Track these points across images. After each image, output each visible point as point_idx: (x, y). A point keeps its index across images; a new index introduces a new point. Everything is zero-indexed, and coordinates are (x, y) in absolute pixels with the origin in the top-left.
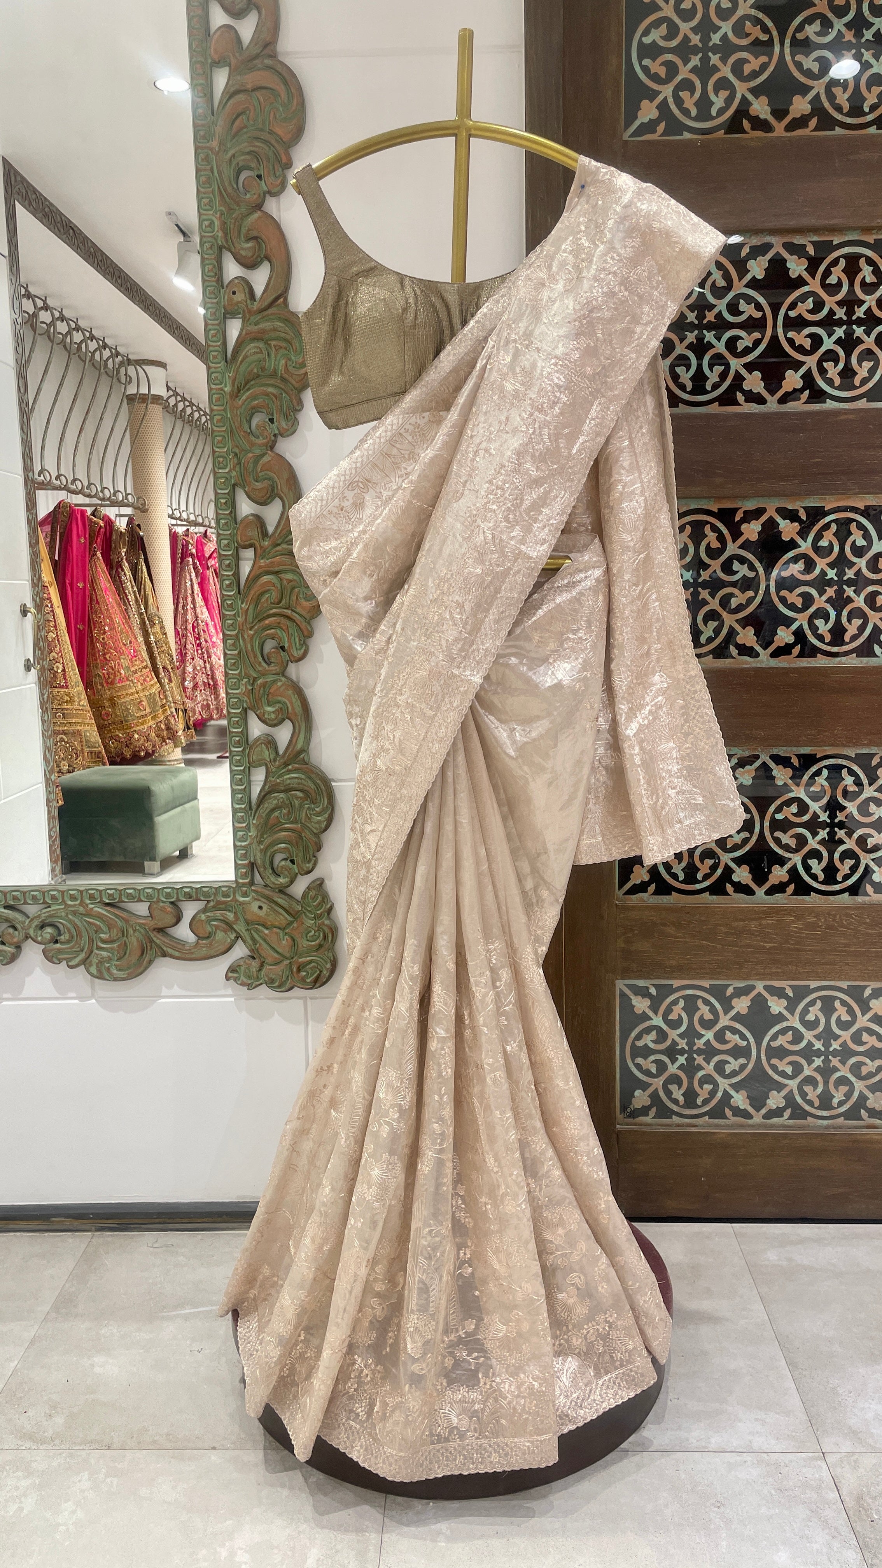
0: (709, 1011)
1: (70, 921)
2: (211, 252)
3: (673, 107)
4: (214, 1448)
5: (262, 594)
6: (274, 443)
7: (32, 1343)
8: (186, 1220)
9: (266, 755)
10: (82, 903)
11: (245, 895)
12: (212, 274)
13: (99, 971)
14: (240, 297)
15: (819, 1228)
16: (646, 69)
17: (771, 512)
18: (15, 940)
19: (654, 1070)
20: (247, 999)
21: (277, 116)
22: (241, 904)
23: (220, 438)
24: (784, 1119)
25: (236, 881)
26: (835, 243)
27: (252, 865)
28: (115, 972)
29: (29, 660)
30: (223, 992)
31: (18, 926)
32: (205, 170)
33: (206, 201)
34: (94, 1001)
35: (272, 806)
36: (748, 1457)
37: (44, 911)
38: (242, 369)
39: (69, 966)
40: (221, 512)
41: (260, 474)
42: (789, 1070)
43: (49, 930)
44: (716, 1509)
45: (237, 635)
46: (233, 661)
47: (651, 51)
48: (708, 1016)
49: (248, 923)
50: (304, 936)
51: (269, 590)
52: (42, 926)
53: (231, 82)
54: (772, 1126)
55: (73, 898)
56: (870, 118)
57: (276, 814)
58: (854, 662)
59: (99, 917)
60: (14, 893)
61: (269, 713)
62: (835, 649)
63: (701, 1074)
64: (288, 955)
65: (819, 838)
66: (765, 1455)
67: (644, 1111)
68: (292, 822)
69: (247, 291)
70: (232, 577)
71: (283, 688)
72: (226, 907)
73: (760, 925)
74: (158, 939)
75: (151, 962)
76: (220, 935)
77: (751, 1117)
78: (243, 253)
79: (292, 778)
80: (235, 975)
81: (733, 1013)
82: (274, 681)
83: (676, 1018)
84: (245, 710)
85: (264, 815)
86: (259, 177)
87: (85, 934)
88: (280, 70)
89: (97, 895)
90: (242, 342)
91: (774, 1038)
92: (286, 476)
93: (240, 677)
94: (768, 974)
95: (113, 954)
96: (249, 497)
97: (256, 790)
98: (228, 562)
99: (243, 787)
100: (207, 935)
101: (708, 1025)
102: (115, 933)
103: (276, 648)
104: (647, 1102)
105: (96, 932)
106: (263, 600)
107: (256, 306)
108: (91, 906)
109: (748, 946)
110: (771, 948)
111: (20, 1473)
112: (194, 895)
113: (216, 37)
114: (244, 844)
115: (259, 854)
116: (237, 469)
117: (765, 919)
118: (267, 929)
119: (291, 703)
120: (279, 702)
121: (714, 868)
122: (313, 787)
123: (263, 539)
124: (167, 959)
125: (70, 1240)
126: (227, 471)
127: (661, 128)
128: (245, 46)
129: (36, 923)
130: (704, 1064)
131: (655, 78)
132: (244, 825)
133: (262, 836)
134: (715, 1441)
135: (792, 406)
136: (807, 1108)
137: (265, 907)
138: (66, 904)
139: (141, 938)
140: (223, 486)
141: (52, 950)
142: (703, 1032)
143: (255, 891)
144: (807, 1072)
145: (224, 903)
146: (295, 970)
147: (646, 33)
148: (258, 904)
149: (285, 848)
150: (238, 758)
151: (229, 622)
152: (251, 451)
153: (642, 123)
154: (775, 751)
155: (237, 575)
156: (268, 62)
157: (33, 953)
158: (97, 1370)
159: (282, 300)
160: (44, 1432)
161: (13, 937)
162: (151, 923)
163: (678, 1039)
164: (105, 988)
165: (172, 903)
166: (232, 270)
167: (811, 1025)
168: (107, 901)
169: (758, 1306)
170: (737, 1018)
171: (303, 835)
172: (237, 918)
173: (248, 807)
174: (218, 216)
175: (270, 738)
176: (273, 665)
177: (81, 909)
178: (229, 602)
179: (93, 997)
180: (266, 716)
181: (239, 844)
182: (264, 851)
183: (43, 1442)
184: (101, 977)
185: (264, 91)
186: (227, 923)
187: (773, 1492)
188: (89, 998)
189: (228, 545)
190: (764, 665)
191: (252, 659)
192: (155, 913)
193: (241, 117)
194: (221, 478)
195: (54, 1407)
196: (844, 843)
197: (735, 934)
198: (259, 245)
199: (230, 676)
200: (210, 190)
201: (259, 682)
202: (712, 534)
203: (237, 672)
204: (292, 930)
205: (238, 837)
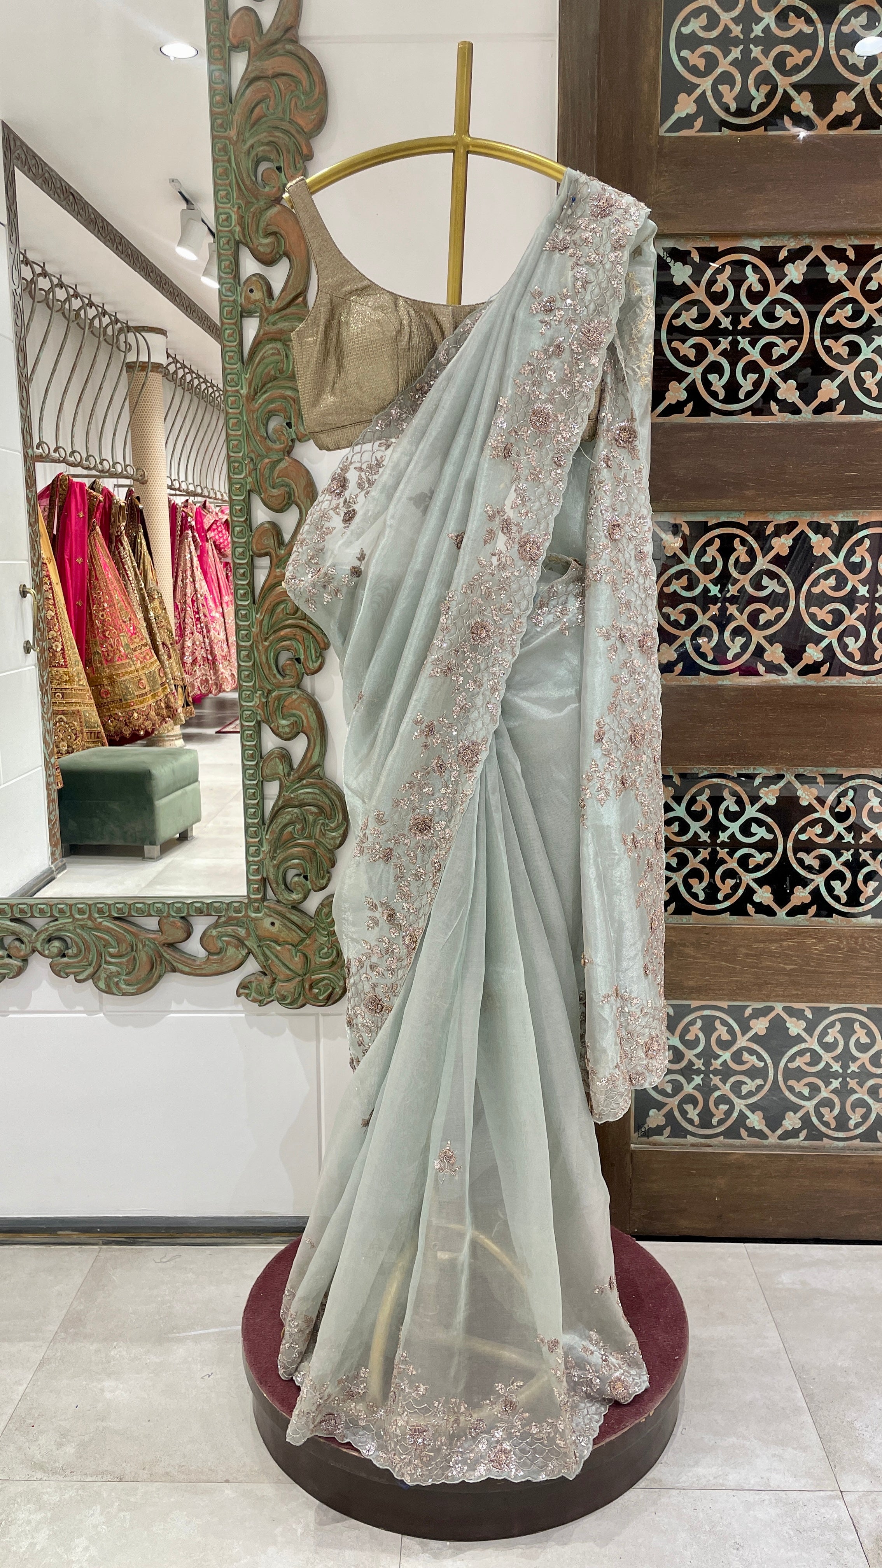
0: (727, 1031)
1: (78, 935)
2: (227, 247)
3: (711, 100)
4: (227, 1481)
5: (278, 604)
6: (292, 448)
7: (42, 1364)
8: (196, 1234)
9: (281, 768)
10: (90, 917)
11: (257, 910)
12: (228, 270)
13: (107, 985)
14: (257, 295)
15: (832, 1249)
16: (684, 61)
17: (802, 527)
18: (22, 953)
19: (669, 1090)
20: (258, 1015)
21: (298, 104)
22: (253, 919)
23: (235, 442)
24: (800, 1140)
25: (248, 896)
26: (876, 247)
27: (264, 881)
28: (124, 987)
29: (28, 642)
30: (234, 1008)
31: (25, 940)
32: (222, 161)
33: (223, 193)
34: (102, 1015)
35: (285, 821)
36: (766, 1496)
37: (52, 924)
38: (259, 370)
39: (77, 981)
41: (277, 481)
42: (806, 1092)
43: (56, 943)
44: (735, 1551)
45: (251, 646)
46: (246, 673)
47: (690, 42)
48: (726, 1037)
49: (260, 939)
50: (317, 953)
51: (285, 600)
52: (50, 940)
53: (250, 68)
54: (788, 1147)
57: (290, 829)
59: (108, 931)
60: (20, 906)
61: (284, 727)
62: (865, 668)
63: (717, 1094)
64: (300, 973)
65: (843, 859)
66: (783, 1493)
67: (659, 1131)
68: (306, 838)
69: (265, 289)
70: (247, 587)
71: (299, 700)
72: (238, 923)
73: (781, 946)
74: (167, 954)
75: (160, 977)
76: (231, 951)
77: (765, 1137)
78: (261, 249)
79: (306, 792)
80: (246, 991)
81: (750, 1034)
82: (289, 694)
83: (693, 1038)
84: (259, 723)
85: (277, 830)
86: (279, 169)
87: (93, 948)
88: (302, 56)
89: (106, 909)
90: (260, 343)
91: (792, 1059)
92: (303, 483)
93: (254, 689)
94: (788, 996)
95: (121, 968)
96: (265, 504)
97: (269, 805)
98: (242, 571)
99: (256, 801)
100: (218, 951)
101: (724, 1045)
102: (124, 948)
103: (291, 659)
104: (662, 1121)
105: (105, 946)
106: (278, 611)
107: (274, 305)
108: (100, 920)
109: (768, 967)
110: (791, 970)
111: (31, 1506)
112: (205, 910)
113: (235, 20)
114: (256, 859)
115: (271, 870)
116: (253, 475)
117: (786, 940)
118: (279, 945)
119: (307, 717)
120: (294, 715)
121: (735, 888)
122: (328, 802)
123: (279, 548)
124: (177, 974)
125: (78, 1254)
126: (242, 476)
127: (699, 123)
128: (265, 30)
129: (43, 936)
130: (720, 1084)
131: (694, 70)
132: (257, 840)
133: (275, 852)
134: (733, 1478)
135: (828, 417)
136: (823, 1129)
137: (277, 923)
138: (74, 918)
139: (151, 952)
140: (238, 492)
141: (59, 964)
142: (720, 1052)
143: (268, 908)
144: (825, 1093)
145: (236, 918)
146: (307, 987)
147: (685, 22)
148: (270, 920)
149: (298, 864)
150: (251, 772)
151: (243, 632)
152: (266, 456)
153: (679, 118)
154: (800, 771)
155: (251, 585)
156: (289, 47)
157: (39, 966)
158: (108, 1395)
159: (301, 299)
160: (55, 1462)
161: (19, 950)
162: (161, 938)
163: (694, 1060)
164: (113, 1003)
165: (182, 918)
166: (250, 266)
167: (829, 1047)
168: (116, 915)
169: (772, 1334)
170: (755, 1039)
171: (317, 851)
172: (248, 934)
173: (261, 822)
174: (235, 209)
175: (284, 752)
176: (288, 677)
177: (90, 923)
178: (243, 612)
179: (101, 1011)
180: (281, 730)
181: (251, 859)
182: (278, 867)
183: (54, 1473)
184: (109, 992)
185: (284, 78)
186: (239, 940)
187: (792, 1533)
188: (96, 1012)
189: (243, 553)
190: (791, 683)
191: (267, 672)
192: (165, 928)
193: (259, 106)
194: (237, 484)
195: (64, 1435)
196: (868, 865)
197: (755, 955)
198: (278, 241)
199: (244, 688)
200: (228, 182)
201: (274, 694)
202: (741, 547)
203: (251, 684)
204: (305, 947)
205: (251, 852)
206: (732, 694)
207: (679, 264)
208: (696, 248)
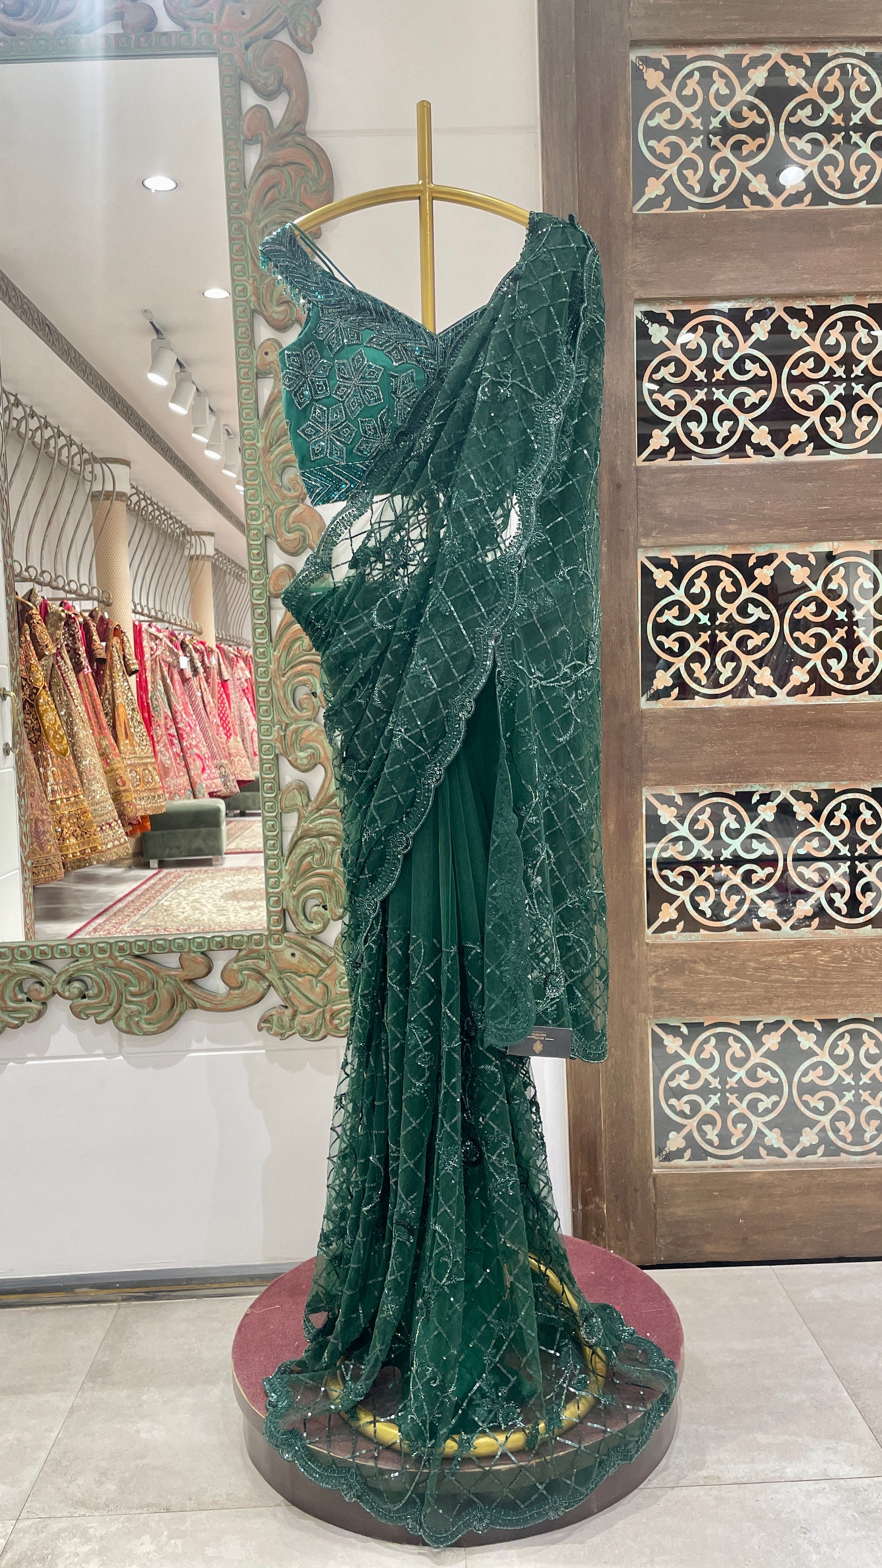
0: (741, 1048)
1: (99, 975)
2: (243, 315)
3: (678, 183)
5: (294, 641)
7: (71, 1412)
8: (217, 1285)
9: (299, 800)
10: (111, 956)
11: (278, 942)
12: (245, 336)
13: (128, 1025)
14: (271, 357)
15: (857, 1266)
16: (651, 150)
17: (782, 558)
18: (42, 996)
19: (688, 1112)
20: (279, 1050)
21: (308, 189)
22: (274, 951)
23: (253, 491)
24: (817, 1157)
25: (269, 929)
26: (832, 308)
27: (284, 911)
28: (145, 1026)
30: (253, 1044)
31: (45, 982)
32: (238, 239)
33: (238, 268)
34: (121, 1057)
35: (304, 852)
36: (825, 1484)
37: (72, 965)
38: (274, 425)
39: (97, 1022)
40: (253, 562)
41: (293, 525)
42: (821, 1106)
43: (77, 984)
44: (802, 1535)
45: (269, 682)
46: (265, 708)
47: (657, 133)
48: (740, 1054)
49: (281, 971)
50: (337, 982)
51: (301, 637)
52: (70, 981)
53: (263, 158)
54: (807, 1164)
55: (102, 951)
56: (860, 194)
57: (309, 859)
58: (867, 699)
59: (129, 969)
60: (41, 948)
61: (301, 759)
62: (848, 687)
63: (734, 1113)
64: (321, 1003)
65: (840, 871)
66: (842, 1481)
67: (679, 1154)
68: (325, 867)
69: (278, 351)
70: (264, 626)
71: (317, 732)
72: (259, 956)
73: (788, 959)
74: (188, 990)
75: (181, 1014)
76: (252, 984)
77: (785, 1155)
78: (275, 316)
79: (324, 823)
80: (268, 1025)
81: (764, 1049)
82: (307, 727)
83: (708, 1056)
84: (277, 756)
85: (296, 861)
87: (114, 988)
88: (310, 147)
89: (127, 947)
90: (274, 400)
91: (805, 1074)
92: (317, 527)
93: (273, 723)
94: (796, 1008)
95: (142, 1007)
96: (281, 548)
97: (288, 838)
98: (260, 611)
99: (275, 833)
100: (239, 985)
101: (739, 1062)
102: (144, 986)
103: (307, 695)
104: (682, 1144)
105: (125, 985)
106: (295, 647)
108: (120, 959)
109: (776, 980)
110: (799, 982)
111: (76, 1540)
113: (248, 116)
114: (276, 890)
115: (291, 900)
116: (270, 520)
117: (792, 953)
118: (300, 976)
119: (324, 748)
120: (311, 747)
121: (740, 903)
124: (198, 1010)
125: (97, 1312)
126: (259, 522)
127: (667, 203)
128: (276, 125)
129: (64, 977)
130: (737, 1103)
131: (661, 157)
132: (277, 871)
133: (294, 882)
134: (790, 1471)
135: (798, 458)
136: (840, 1144)
137: (298, 954)
138: (95, 957)
139: (172, 990)
140: (255, 537)
141: (80, 1005)
142: (735, 1070)
143: (288, 939)
144: (839, 1107)
145: (256, 951)
146: (329, 1017)
147: (651, 116)
148: (291, 951)
149: (318, 894)
150: (271, 804)
151: (261, 669)
152: (282, 504)
153: (650, 199)
154: (795, 787)
155: (269, 624)
156: (299, 139)
157: (59, 1009)
158: (143, 1435)
160: (97, 1498)
161: (39, 993)
162: (182, 975)
163: (710, 1079)
164: (134, 1044)
165: (203, 953)
166: (264, 332)
167: (841, 1060)
168: (137, 953)
169: (811, 1342)
170: (769, 1054)
171: (336, 879)
172: (269, 967)
173: (280, 854)
174: (251, 281)
175: (302, 784)
176: (305, 711)
178: (261, 650)
179: (120, 1053)
180: (299, 761)
181: (271, 890)
182: (297, 897)
183: (97, 1508)
184: (129, 1032)
185: (294, 166)
186: (259, 973)
187: (857, 1515)
188: (116, 1055)
189: (260, 594)
190: (781, 703)
191: (285, 705)
192: (186, 964)
193: (272, 191)
194: (254, 529)
195: (104, 1474)
196: (865, 876)
197: (764, 969)
198: (291, 309)
199: (263, 723)
200: (243, 257)
201: (291, 728)
202: (727, 578)
203: (270, 718)
204: (326, 977)
205: (270, 883)
206: (727, 714)
207: (656, 325)
208: (671, 311)
